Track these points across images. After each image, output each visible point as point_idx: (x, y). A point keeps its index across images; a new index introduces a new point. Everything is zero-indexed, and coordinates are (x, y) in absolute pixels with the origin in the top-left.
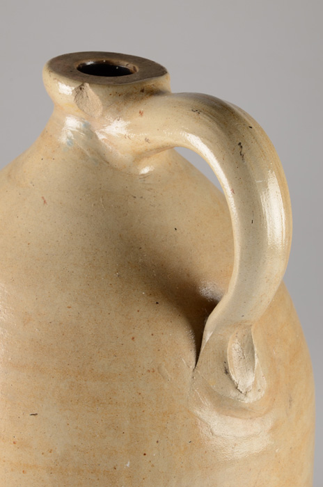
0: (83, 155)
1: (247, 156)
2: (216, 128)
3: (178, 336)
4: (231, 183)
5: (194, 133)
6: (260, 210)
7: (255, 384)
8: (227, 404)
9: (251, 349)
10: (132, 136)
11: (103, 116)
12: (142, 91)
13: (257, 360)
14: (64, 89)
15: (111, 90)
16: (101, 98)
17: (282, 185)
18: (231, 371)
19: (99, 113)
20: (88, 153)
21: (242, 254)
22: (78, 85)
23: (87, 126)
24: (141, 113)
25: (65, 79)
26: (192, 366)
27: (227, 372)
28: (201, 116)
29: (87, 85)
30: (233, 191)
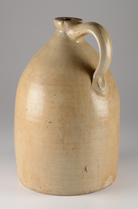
0: (64, 39)
1: (102, 33)
2: (95, 27)
3: (87, 78)
4: (98, 39)
5: (90, 29)
6: (105, 45)
7: (105, 90)
8: (99, 93)
9: (104, 81)
10: (75, 33)
11: (68, 29)
12: (77, 23)
13: (105, 84)
14: (59, 23)
15: (70, 23)
16: (68, 24)
17: (110, 40)
18: (99, 86)
19: (67, 28)
20: (65, 38)
21: (101, 55)
22: (62, 22)
23: (64, 32)
24: (77, 27)
25: (59, 21)
26: (91, 85)
27: (98, 86)
28: (91, 25)
29: (65, 22)
30: (99, 41)
